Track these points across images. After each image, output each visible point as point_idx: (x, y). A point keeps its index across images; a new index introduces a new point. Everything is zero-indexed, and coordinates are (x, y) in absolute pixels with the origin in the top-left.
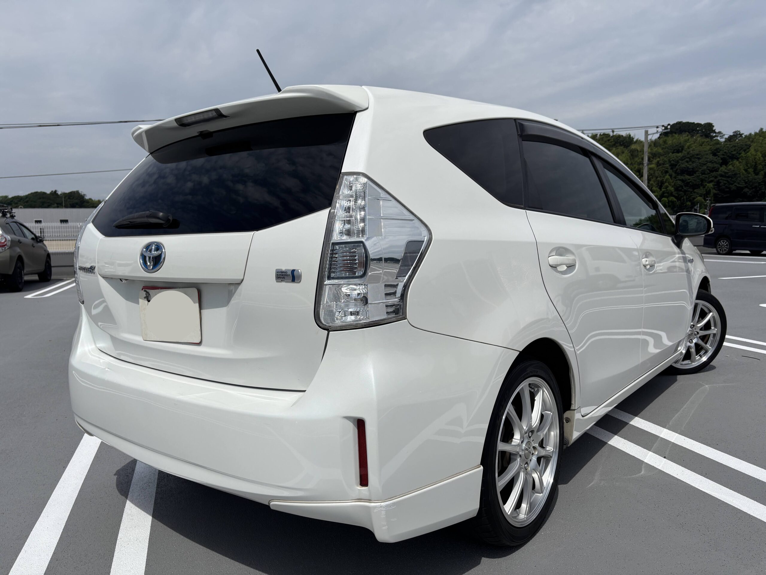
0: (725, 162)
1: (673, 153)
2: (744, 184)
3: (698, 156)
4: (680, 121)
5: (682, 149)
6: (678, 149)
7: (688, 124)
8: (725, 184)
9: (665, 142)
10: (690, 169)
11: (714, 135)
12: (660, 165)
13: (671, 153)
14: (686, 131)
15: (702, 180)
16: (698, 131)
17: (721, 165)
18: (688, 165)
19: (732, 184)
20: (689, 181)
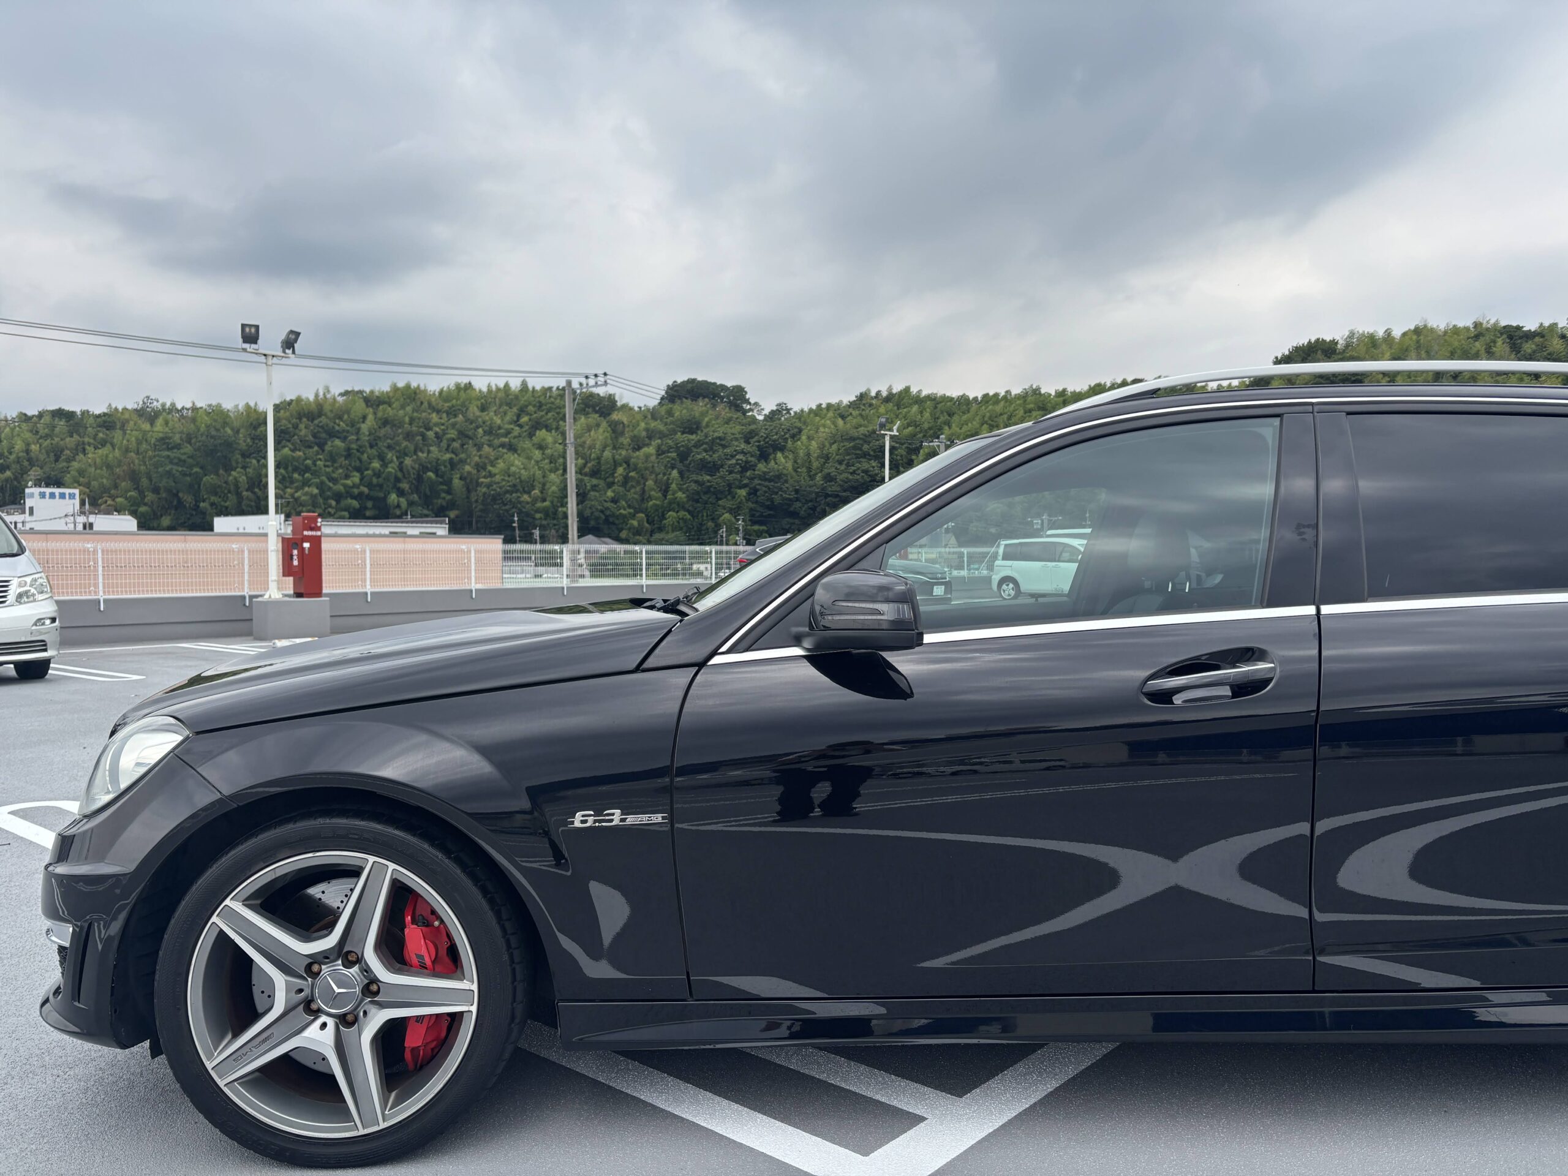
0: (764, 456)
1: (683, 433)
2: (793, 493)
3: (723, 442)
4: (693, 377)
5: (698, 428)
6: (691, 426)
7: (705, 384)
8: (765, 492)
9: (670, 413)
10: (710, 462)
11: (748, 407)
12: (663, 453)
13: (679, 434)
14: (704, 397)
15: (730, 486)
16: (722, 398)
17: (759, 461)
18: (707, 457)
19: (777, 493)
20: (709, 484)
